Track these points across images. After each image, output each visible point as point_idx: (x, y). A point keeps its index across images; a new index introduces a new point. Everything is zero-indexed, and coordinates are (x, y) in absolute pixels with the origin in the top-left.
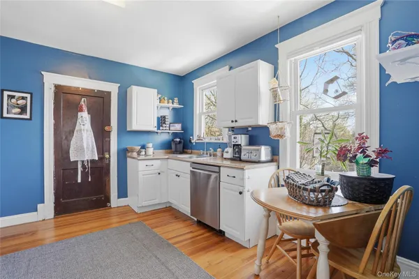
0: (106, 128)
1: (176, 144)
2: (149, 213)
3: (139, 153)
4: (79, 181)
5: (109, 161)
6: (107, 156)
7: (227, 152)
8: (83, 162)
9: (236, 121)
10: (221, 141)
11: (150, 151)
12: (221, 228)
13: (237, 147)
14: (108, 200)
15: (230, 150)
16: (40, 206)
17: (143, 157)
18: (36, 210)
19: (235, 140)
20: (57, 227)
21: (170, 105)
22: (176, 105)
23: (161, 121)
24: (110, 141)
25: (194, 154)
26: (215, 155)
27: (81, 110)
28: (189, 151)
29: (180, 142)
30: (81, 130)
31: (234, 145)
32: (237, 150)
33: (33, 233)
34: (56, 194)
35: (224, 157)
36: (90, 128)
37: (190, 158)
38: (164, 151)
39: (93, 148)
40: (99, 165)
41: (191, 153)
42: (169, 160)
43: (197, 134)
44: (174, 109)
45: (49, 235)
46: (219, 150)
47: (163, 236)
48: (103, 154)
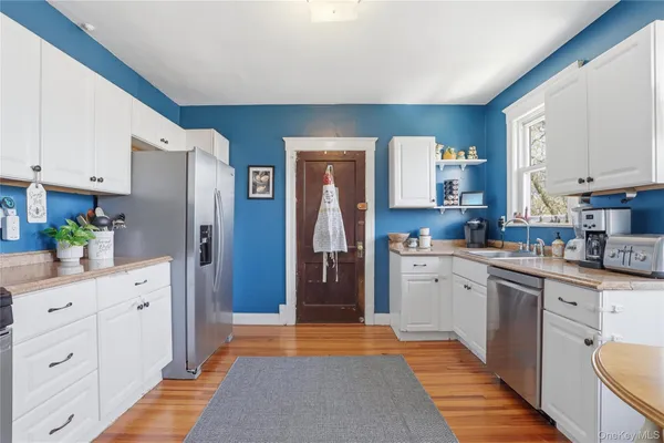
0: (360, 206)
1: (472, 230)
2: (417, 345)
3: (407, 244)
4: (324, 281)
5: (364, 255)
6: (360, 247)
7: (573, 248)
8: (329, 254)
9: (590, 180)
10: (563, 224)
11: (427, 241)
12: (543, 409)
13: (596, 238)
14: (361, 312)
15: (579, 243)
16: (281, 307)
17: (414, 251)
18: (278, 312)
19: (590, 223)
20: (299, 338)
21: (462, 160)
22: (473, 160)
23: (445, 189)
24: (364, 226)
25: (508, 248)
26: (548, 253)
27: (327, 183)
28: (499, 243)
29: (480, 227)
30: (325, 210)
31: (588, 233)
32: (594, 244)
33: (270, 339)
34: (298, 294)
35: (565, 257)
36: (337, 206)
37: (497, 256)
38: (450, 241)
39: (341, 234)
40: (350, 259)
41: (502, 247)
42: (455, 258)
43: (515, 210)
44: (470, 167)
45: (291, 346)
46: (556, 242)
47: (427, 390)
48: (355, 244)
